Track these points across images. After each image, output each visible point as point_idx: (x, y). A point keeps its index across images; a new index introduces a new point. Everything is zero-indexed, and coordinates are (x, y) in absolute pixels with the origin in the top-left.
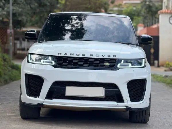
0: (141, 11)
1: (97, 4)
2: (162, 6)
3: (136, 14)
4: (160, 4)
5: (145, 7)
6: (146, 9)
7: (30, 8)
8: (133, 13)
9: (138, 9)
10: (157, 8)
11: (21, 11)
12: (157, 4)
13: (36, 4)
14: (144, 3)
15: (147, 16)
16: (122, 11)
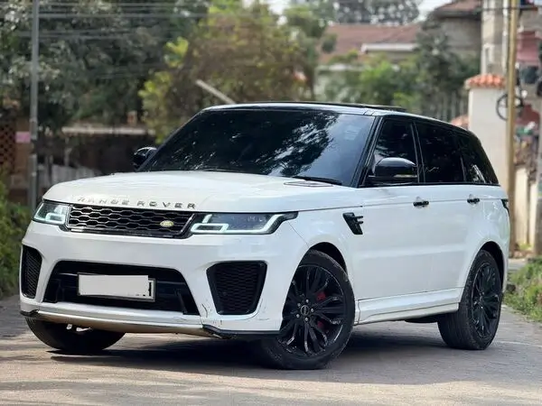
0: (414, 76)
1: (285, 57)
2: (478, 61)
3: (402, 84)
4: (473, 54)
5: (427, 65)
6: (430, 69)
7: (84, 68)
8: (392, 82)
9: (408, 69)
10: (463, 68)
11: (60, 76)
12: (463, 55)
13: (104, 56)
14: (424, 52)
15: (434, 92)
16: (357, 74)
